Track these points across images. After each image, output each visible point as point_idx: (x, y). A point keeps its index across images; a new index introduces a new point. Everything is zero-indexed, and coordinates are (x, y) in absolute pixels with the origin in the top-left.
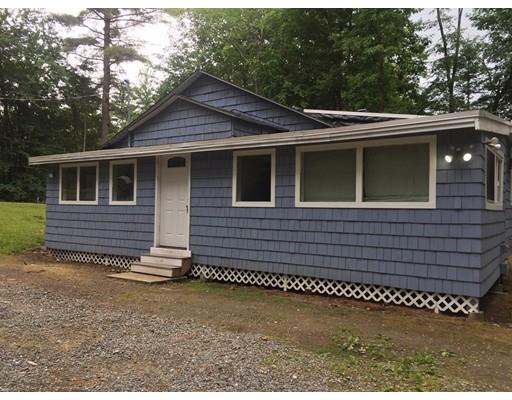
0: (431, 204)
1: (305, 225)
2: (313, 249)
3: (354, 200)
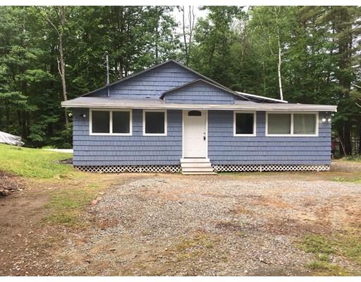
0: (317, 135)
1: (270, 144)
3: (290, 133)
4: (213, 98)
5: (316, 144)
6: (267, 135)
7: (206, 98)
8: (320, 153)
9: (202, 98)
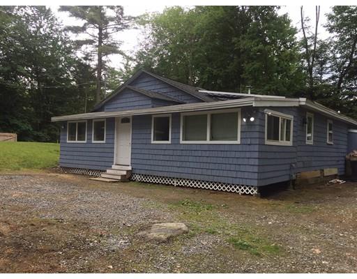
0: (238, 142)
3: (206, 140)
5: (238, 155)
6: (182, 142)
8: (243, 168)
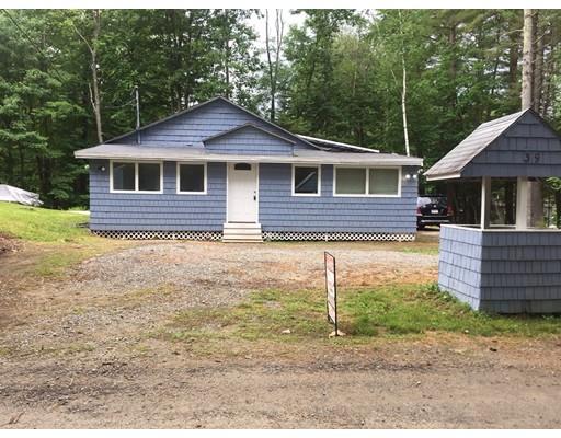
0: (399, 195)
1: (339, 206)
2: (343, 218)
3: (364, 192)
4: (265, 148)
5: (398, 207)
6: (335, 195)
7: (257, 148)
8: (403, 219)
9: (252, 147)
